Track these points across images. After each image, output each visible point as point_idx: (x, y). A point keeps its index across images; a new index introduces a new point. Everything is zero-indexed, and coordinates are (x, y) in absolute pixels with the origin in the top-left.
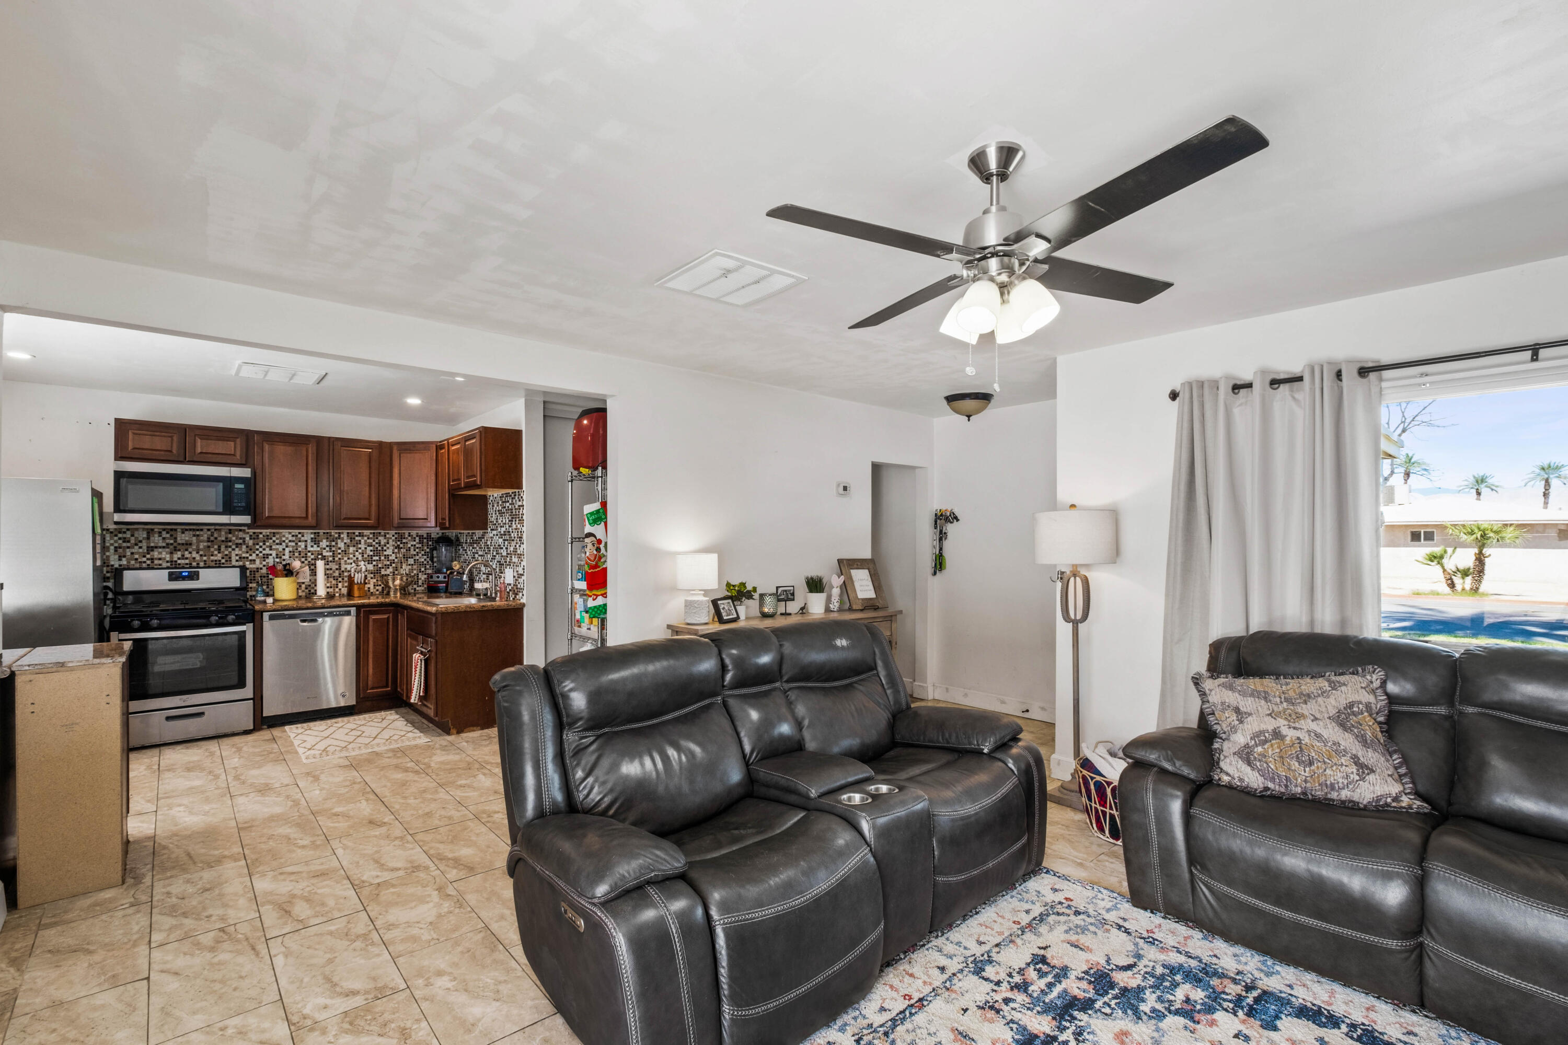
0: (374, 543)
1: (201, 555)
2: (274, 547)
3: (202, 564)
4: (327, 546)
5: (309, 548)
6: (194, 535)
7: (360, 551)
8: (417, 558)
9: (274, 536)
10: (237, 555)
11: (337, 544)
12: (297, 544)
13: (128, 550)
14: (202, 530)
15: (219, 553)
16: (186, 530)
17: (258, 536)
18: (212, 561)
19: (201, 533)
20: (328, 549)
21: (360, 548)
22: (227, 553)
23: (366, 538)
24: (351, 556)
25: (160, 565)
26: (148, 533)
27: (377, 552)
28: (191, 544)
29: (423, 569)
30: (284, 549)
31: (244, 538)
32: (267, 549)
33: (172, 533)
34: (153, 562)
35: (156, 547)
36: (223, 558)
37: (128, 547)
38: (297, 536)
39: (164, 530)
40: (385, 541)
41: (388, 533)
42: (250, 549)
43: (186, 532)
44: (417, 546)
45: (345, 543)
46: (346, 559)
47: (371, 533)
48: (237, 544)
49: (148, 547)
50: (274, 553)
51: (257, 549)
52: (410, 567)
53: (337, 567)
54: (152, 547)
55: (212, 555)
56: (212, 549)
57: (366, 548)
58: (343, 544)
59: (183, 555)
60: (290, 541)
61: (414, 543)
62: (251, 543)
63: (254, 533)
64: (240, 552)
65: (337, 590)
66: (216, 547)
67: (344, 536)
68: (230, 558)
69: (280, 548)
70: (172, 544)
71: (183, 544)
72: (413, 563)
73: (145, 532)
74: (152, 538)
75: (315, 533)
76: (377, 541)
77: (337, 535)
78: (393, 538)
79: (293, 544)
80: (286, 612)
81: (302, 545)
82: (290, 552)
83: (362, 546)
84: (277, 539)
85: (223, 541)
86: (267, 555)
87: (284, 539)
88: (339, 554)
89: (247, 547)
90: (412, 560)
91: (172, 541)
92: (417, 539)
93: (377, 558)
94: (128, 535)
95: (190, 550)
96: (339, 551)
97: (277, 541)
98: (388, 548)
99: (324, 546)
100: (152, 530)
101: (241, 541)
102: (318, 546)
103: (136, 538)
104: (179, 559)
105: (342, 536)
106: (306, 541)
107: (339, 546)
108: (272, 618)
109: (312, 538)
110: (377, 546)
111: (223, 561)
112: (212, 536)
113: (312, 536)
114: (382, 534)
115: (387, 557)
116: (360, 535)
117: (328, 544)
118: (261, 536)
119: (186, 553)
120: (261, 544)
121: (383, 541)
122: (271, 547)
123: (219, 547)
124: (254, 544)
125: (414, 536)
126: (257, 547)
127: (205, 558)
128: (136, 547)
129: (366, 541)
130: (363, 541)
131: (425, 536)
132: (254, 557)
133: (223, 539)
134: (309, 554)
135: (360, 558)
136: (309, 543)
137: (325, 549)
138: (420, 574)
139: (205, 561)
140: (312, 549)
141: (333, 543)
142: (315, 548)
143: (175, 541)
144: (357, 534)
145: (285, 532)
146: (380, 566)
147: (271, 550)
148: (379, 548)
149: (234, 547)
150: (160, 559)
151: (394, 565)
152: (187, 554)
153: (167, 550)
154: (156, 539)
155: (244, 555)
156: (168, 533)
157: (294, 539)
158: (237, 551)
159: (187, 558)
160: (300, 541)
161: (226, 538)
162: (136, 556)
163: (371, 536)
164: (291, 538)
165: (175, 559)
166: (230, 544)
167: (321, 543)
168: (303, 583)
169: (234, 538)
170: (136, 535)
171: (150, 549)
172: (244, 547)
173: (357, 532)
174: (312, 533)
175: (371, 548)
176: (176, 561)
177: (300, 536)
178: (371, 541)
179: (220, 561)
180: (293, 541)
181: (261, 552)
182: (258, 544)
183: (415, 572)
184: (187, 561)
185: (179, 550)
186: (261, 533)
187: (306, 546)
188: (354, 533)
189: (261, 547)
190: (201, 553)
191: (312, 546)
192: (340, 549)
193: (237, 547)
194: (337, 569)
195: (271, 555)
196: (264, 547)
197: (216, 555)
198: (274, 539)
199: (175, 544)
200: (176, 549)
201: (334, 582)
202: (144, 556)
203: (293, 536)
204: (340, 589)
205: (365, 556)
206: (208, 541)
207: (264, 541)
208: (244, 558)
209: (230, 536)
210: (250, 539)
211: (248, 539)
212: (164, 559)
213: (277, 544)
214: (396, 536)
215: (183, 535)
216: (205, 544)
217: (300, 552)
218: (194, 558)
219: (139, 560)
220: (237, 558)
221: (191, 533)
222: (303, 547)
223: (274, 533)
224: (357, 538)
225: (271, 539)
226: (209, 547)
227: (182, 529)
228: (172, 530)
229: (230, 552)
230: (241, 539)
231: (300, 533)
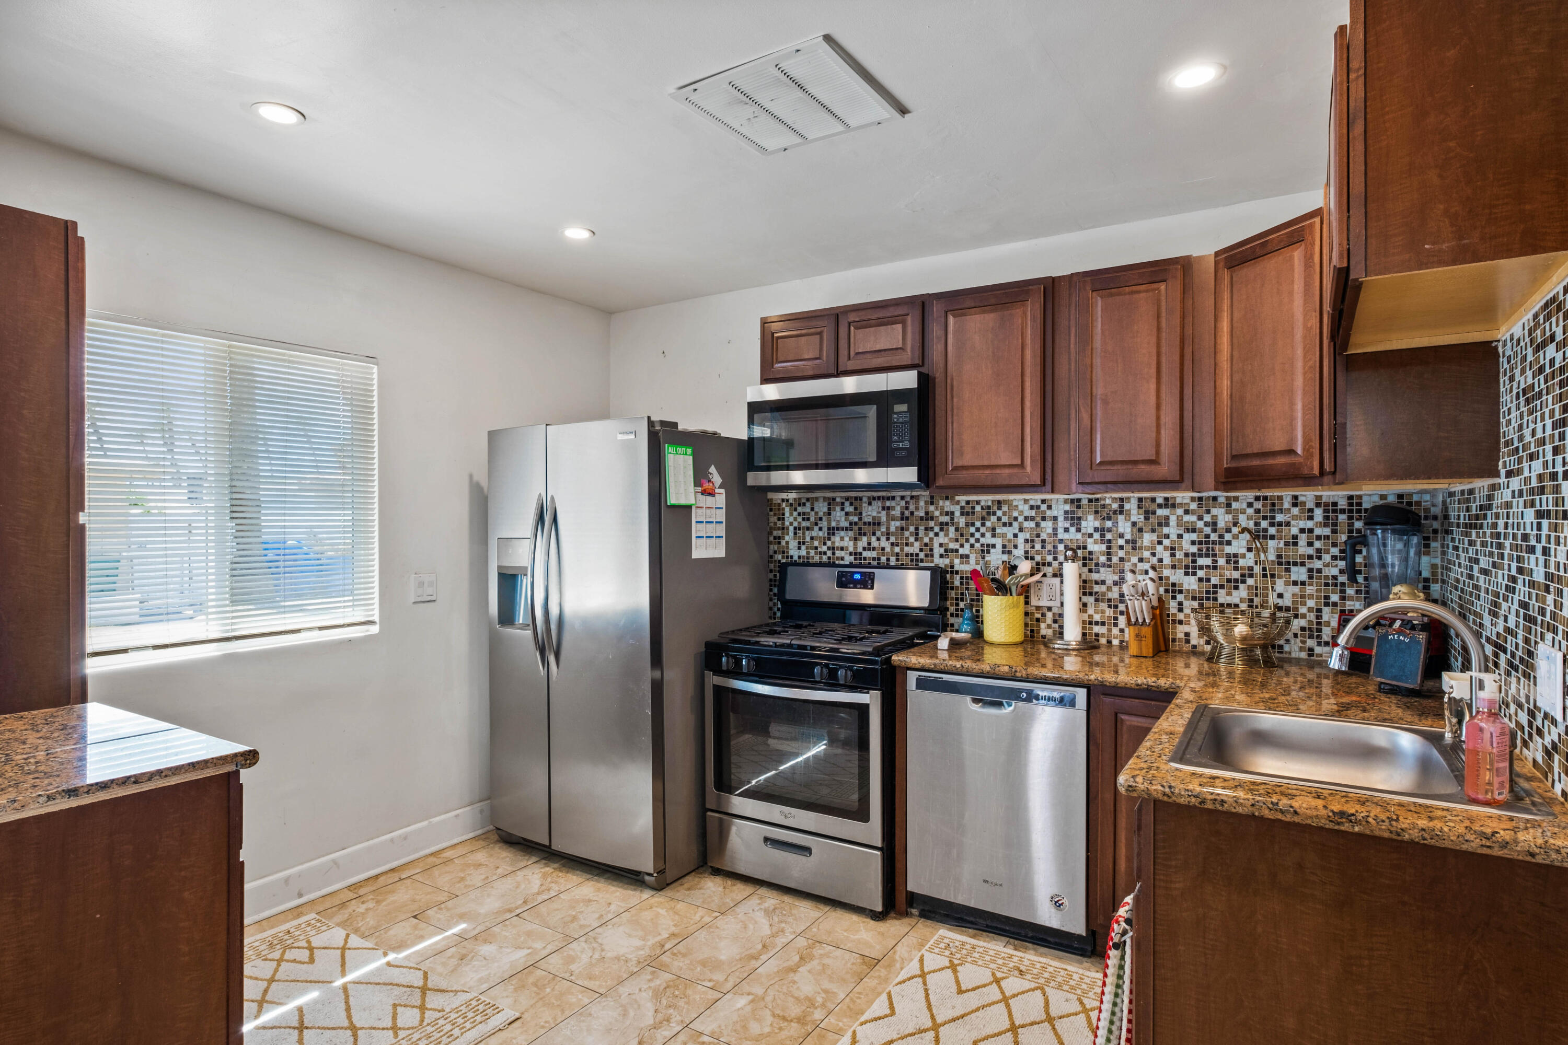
0: (1200, 524)
1: (892, 544)
2: (998, 531)
3: (893, 562)
4: (1096, 530)
5: (1061, 535)
6: (883, 508)
7: (1166, 542)
8: (1317, 564)
9: (1000, 508)
10: (941, 545)
11: (1116, 523)
12: (1038, 524)
13: (807, 533)
14: (893, 498)
15: (916, 540)
16: (874, 499)
17: (973, 508)
18: (907, 555)
19: (893, 503)
20: (1097, 536)
21: (1167, 536)
22: (926, 540)
23: (1180, 512)
24: (1147, 554)
25: (842, 559)
26: (829, 504)
27: (1206, 546)
28: (879, 524)
29: (1335, 598)
30: (1015, 536)
31: (953, 513)
32: (988, 535)
33: (857, 504)
34: (834, 554)
35: (838, 529)
36: (921, 550)
37: (808, 529)
38: (1038, 507)
39: (847, 499)
40: (1229, 518)
41: (1236, 499)
42: (961, 535)
43: (873, 502)
44: (1318, 531)
45: (1134, 524)
46: (1134, 560)
47: (1193, 499)
48: (941, 524)
49: (829, 529)
50: (998, 542)
51: (972, 535)
52: (1296, 589)
53: (1116, 578)
54: (833, 528)
55: (907, 545)
56: (907, 534)
57: (1180, 536)
58: (1129, 524)
59: (869, 544)
60: (1026, 519)
61: (1310, 524)
62: (962, 521)
63: (968, 502)
64: (946, 540)
65: (1115, 631)
66: (912, 529)
67: (1132, 506)
68: (931, 550)
69: (1009, 532)
70: (856, 523)
71: (869, 523)
72: (1304, 577)
73: (826, 504)
74: (833, 513)
75: (1072, 501)
76: (1207, 518)
77: (1115, 506)
78: (1250, 511)
79: (1032, 524)
80: (946, 677)
81: (1047, 526)
82: (1026, 541)
83: (1172, 530)
84: (1004, 513)
85: (922, 518)
86: (988, 546)
87: (1015, 514)
88: (1121, 547)
89: (957, 530)
90: (1303, 570)
91: (856, 519)
92: (1319, 513)
93: (1208, 561)
94: (807, 509)
95: (878, 534)
96: (1121, 542)
97: (1005, 519)
98: (1236, 537)
99: (1091, 531)
100: (834, 499)
101: (946, 519)
102: (1078, 530)
103: (816, 513)
104: (864, 549)
105: (1127, 506)
106: (1055, 518)
107: (1121, 530)
108: (922, 684)
109: (1066, 512)
110: (1208, 530)
111: (922, 555)
112: (907, 508)
113: (1067, 507)
114: (1222, 500)
115: (1232, 559)
116: (1168, 504)
117: (1097, 524)
118: (978, 508)
119: (874, 539)
120: (978, 524)
121: (1223, 519)
122: (994, 529)
123: (917, 529)
124: (967, 525)
125: (1310, 505)
126: (972, 530)
127: (897, 549)
128: (816, 528)
129: (1179, 518)
130: (1173, 519)
131: (1343, 504)
132: (966, 550)
133: (922, 514)
134: (1061, 547)
135: (1167, 560)
136: (1062, 524)
137: (1091, 536)
138: (1326, 611)
139: (897, 554)
140: (1066, 536)
141: (1109, 524)
142: (1073, 535)
143: (860, 519)
144: (1160, 501)
145: (1017, 498)
146: (1214, 580)
147: (994, 536)
148: (1214, 537)
149: (937, 529)
150: (842, 549)
151: (1250, 582)
152: (875, 543)
153: (851, 533)
154: (838, 514)
155: (952, 546)
156: (851, 504)
157: (1033, 513)
158: (942, 538)
159: (874, 549)
160: (1044, 519)
161: (927, 513)
162: (816, 543)
163: (1194, 506)
164: (1029, 513)
165: (860, 550)
166: (932, 524)
167: (1084, 523)
168: (1049, 609)
169: (937, 513)
170: (816, 509)
171: (832, 531)
172: (952, 529)
173: (1160, 496)
174: (1066, 501)
175: (1194, 536)
176: (861, 554)
177: (1044, 507)
178: (1194, 518)
179: (917, 555)
180: (1032, 519)
181: (978, 540)
182: (973, 524)
183: (1311, 603)
184: (874, 554)
185: (865, 534)
186: (978, 502)
187: (1055, 530)
188: (1153, 500)
189: (978, 530)
190: (893, 539)
191: (1067, 530)
192: (1121, 536)
193: (941, 530)
194: (1115, 583)
195: (994, 546)
196: (983, 530)
197: (912, 545)
198: (999, 513)
199: (860, 525)
200: (862, 534)
201: (1109, 612)
202: (825, 544)
203: (1032, 508)
204: (1122, 631)
205: (1179, 555)
206: (902, 519)
207: (983, 519)
208: (952, 550)
209: (932, 508)
210: (962, 514)
211: (957, 514)
212: (847, 548)
213: (1005, 524)
214: (1258, 505)
215: (870, 508)
216: (898, 524)
217: (1043, 541)
218: (883, 549)
219: (819, 550)
220: (942, 550)
221: (880, 503)
222: (1050, 531)
223: (999, 502)
224: (1161, 512)
225: (994, 513)
226: (902, 529)
227: (869, 498)
228: (856, 498)
229: (931, 539)
230: (947, 513)
231: (1043, 501)
